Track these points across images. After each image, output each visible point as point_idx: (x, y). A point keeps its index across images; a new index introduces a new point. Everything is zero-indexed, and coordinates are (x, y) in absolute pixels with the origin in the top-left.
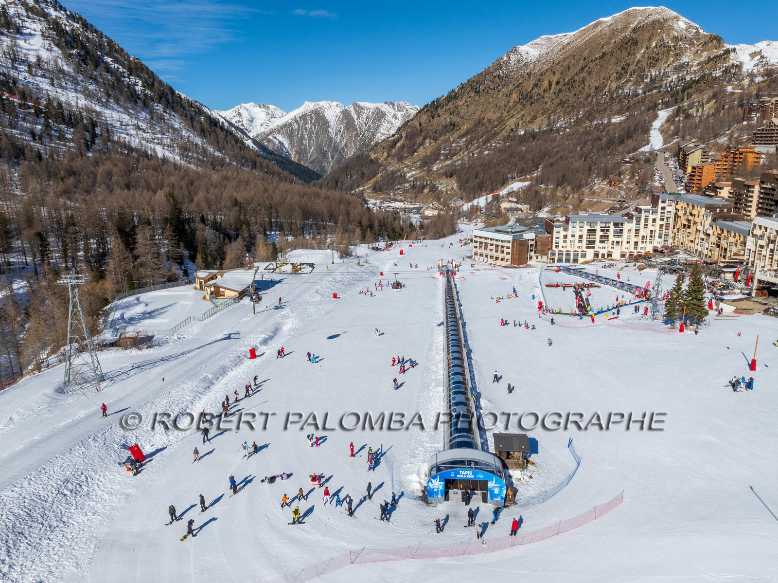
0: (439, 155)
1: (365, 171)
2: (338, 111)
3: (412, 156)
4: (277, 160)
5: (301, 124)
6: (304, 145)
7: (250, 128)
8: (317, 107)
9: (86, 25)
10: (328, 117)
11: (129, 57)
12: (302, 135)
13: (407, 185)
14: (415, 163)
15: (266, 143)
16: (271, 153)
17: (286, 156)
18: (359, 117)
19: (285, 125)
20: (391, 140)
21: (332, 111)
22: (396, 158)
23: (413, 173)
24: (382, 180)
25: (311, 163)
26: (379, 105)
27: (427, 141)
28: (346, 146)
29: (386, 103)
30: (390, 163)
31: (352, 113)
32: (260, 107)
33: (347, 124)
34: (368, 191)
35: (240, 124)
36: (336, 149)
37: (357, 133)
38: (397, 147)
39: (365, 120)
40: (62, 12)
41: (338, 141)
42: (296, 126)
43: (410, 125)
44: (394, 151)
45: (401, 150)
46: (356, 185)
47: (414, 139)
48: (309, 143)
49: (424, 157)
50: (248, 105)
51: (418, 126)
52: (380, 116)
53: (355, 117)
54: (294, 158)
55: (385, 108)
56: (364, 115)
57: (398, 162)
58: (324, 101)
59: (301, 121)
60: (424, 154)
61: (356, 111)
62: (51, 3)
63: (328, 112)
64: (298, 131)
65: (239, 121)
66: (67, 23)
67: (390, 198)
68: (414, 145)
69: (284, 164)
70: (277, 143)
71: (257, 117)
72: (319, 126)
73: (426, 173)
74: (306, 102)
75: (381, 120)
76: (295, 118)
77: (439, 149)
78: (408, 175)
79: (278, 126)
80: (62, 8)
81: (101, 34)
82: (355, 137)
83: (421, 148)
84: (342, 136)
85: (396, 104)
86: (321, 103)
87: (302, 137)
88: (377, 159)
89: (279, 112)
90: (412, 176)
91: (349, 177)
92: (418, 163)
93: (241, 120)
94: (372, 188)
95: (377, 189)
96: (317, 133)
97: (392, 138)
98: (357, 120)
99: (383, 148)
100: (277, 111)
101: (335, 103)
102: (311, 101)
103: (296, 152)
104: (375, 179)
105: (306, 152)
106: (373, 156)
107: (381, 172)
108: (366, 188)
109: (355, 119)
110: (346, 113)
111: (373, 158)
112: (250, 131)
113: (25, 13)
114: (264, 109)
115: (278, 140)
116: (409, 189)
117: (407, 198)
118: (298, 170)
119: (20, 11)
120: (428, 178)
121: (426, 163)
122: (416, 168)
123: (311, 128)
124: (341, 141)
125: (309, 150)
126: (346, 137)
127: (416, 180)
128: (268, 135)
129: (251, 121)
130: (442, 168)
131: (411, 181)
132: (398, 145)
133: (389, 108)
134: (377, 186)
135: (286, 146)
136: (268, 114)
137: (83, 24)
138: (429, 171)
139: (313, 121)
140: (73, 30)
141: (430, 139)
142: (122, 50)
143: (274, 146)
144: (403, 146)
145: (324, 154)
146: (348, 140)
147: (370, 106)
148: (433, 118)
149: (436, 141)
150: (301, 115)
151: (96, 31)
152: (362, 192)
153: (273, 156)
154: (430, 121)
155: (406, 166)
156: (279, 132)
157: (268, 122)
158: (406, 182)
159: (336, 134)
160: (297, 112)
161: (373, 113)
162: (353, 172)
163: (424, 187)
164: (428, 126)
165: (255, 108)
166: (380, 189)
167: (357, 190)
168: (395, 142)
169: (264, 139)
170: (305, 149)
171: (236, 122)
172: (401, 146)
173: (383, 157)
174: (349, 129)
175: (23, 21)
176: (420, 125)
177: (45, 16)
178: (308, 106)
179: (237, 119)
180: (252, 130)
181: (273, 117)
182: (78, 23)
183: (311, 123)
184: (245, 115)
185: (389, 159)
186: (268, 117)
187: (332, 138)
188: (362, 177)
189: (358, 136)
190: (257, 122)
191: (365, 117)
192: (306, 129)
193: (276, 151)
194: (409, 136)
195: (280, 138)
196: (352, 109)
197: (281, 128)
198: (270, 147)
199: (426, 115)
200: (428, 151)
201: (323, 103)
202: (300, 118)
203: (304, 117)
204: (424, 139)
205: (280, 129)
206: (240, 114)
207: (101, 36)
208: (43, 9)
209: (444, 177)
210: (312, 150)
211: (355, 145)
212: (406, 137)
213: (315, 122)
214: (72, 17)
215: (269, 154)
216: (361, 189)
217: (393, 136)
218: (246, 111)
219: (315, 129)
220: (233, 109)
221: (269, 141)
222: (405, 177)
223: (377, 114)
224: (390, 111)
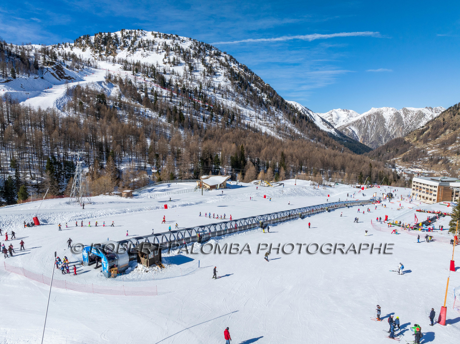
0: (455, 140)
1: (400, 149)
2: (392, 113)
3: (434, 140)
4: (347, 141)
5: (367, 121)
6: (367, 133)
7: (337, 123)
8: (379, 110)
9: (246, 69)
10: (385, 117)
11: (265, 84)
12: (367, 126)
13: (427, 158)
14: (436, 144)
15: (344, 131)
16: (345, 137)
17: (356, 139)
18: (406, 116)
19: (357, 121)
20: (421, 130)
21: (388, 113)
22: (422, 141)
23: (433, 151)
24: (410, 154)
25: (371, 143)
26: (421, 109)
27: (448, 130)
28: (395, 134)
29: (426, 108)
30: (418, 144)
31: (402, 114)
32: (344, 111)
33: (397, 121)
34: (399, 161)
35: (331, 120)
36: (388, 136)
37: (404, 127)
38: (424, 135)
39: (410, 119)
40: (237, 64)
41: (390, 131)
42: (364, 122)
43: (437, 120)
44: (421, 136)
45: (427, 136)
46: (392, 157)
47: (438, 130)
48: (371, 132)
49: (443, 141)
50: (337, 110)
51: (442, 121)
52: (421, 115)
53: (403, 116)
54: (360, 140)
55: (425, 111)
56: (409, 115)
57: (424, 143)
58: (384, 107)
59: (367, 119)
60: (444, 139)
61: (404, 113)
62: (233, 61)
63: (386, 114)
64: (365, 124)
65: (331, 119)
66: (237, 69)
67: (413, 166)
68: (437, 133)
69: (352, 143)
70: (351, 131)
71: (341, 117)
72: (378, 122)
73: (442, 151)
74: (372, 108)
75: (421, 118)
76: (364, 117)
77: (456, 136)
78: (429, 152)
79: (353, 121)
80: (237, 62)
81: (254, 73)
82: (402, 129)
83: (443, 135)
84: (393, 128)
85: (434, 109)
86: (382, 109)
87: (367, 128)
88: (409, 141)
89: (355, 114)
90: (432, 153)
91: (388, 151)
92: (438, 145)
93: (332, 118)
94: (402, 159)
95: (404, 160)
96: (377, 126)
97: (422, 129)
98: (404, 118)
99: (415, 134)
100: (354, 113)
101: (391, 108)
102: (375, 107)
103: (362, 137)
104: (405, 154)
105: (368, 137)
106: (406, 139)
107: (410, 149)
108: (398, 159)
109: (403, 118)
110: (397, 115)
111: (406, 141)
112: (336, 125)
113: (219, 66)
114: (346, 112)
115: (351, 129)
116: (428, 161)
117: (425, 166)
118: (360, 147)
119: (217, 65)
120: (442, 154)
121: (444, 145)
122: (436, 148)
123: (373, 123)
124: (392, 131)
125: (371, 136)
126: (396, 128)
127: (434, 155)
128: (346, 126)
129: (338, 119)
130: (455, 149)
131: (430, 156)
132: (426, 132)
133: (428, 111)
134: (405, 158)
135: (356, 133)
136: (348, 115)
137: (245, 69)
138: (445, 150)
139: (375, 119)
140: (239, 72)
141: (450, 130)
142: (262, 80)
143: (349, 133)
144: (429, 134)
145: (380, 139)
146: (397, 130)
147: (414, 110)
148: (454, 115)
149: (454, 130)
150: (368, 115)
151: (251, 72)
152: (394, 162)
153: (346, 138)
154: (451, 118)
155: (429, 146)
156: (353, 125)
157: (347, 119)
158: (426, 157)
159: (390, 127)
160: (366, 114)
161: (416, 114)
162: (391, 149)
163: (439, 160)
164: (450, 121)
165: (341, 111)
166: (407, 160)
167: (392, 160)
168: (423, 131)
169: (343, 129)
170: (368, 135)
171: (329, 119)
172: (427, 134)
173: (413, 140)
174: (398, 124)
175: (218, 69)
176: (444, 120)
177: (228, 66)
178: (373, 110)
179: (330, 117)
180: (338, 124)
181: (351, 116)
182: (243, 69)
183: (373, 120)
184: (335, 115)
185: (418, 142)
186: (348, 116)
187: (386, 129)
188: (397, 152)
189: (404, 128)
190: (341, 120)
191: (410, 116)
192: (370, 123)
193: (349, 136)
194: (435, 127)
195: (353, 128)
196: (402, 112)
197: (355, 123)
198: (346, 134)
199: (449, 113)
200: (448, 137)
201: (384, 109)
202: (367, 117)
203: (369, 117)
204: (446, 129)
205: (353, 124)
206: (331, 115)
207: (252, 74)
208: (228, 64)
209: (456, 154)
210: (372, 136)
211: (401, 134)
212: (432, 128)
213: (376, 119)
214: (241, 66)
215: (343, 137)
216: (394, 159)
217: (423, 127)
218: (335, 113)
219: (375, 124)
220: (328, 112)
221: (346, 130)
222: (426, 153)
223: (419, 115)
224: (429, 113)
